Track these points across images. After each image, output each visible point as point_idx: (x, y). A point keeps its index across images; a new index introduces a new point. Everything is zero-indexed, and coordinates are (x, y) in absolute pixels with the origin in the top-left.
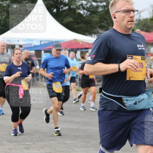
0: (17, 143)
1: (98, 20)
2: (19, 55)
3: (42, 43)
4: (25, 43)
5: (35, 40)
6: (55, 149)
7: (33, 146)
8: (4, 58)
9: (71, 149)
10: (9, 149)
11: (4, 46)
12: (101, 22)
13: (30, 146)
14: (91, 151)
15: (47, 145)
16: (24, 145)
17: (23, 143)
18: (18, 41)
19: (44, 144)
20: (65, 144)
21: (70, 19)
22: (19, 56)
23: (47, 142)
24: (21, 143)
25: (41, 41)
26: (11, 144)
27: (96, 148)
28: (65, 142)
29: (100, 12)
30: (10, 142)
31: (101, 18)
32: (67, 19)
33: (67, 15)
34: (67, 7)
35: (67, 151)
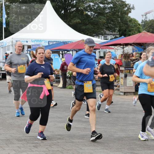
0: (26, 141)
1: (105, 21)
2: (41, 54)
3: (51, 44)
4: (33, 44)
5: (43, 41)
6: (63, 148)
7: (42, 144)
8: (22, 58)
9: (79, 148)
10: (18, 147)
11: (21, 47)
12: (108, 23)
13: (38, 145)
14: (98, 149)
15: (55, 143)
16: (33, 143)
17: (31, 142)
18: (27, 42)
19: (52, 143)
20: (72, 142)
21: (78, 21)
22: (42, 56)
23: (55, 140)
24: (29, 142)
25: (49, 42)
26: (20, 142)
27: (103, 147)
28: (73, 141)
29: (107, 13)
30: (19, 141)
31: (108, 20)
32: (75, 20)
33: (75, 16)
34: (75, 9)
35: (75, 150)
